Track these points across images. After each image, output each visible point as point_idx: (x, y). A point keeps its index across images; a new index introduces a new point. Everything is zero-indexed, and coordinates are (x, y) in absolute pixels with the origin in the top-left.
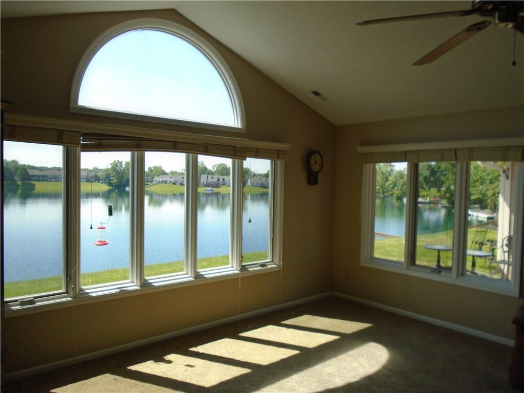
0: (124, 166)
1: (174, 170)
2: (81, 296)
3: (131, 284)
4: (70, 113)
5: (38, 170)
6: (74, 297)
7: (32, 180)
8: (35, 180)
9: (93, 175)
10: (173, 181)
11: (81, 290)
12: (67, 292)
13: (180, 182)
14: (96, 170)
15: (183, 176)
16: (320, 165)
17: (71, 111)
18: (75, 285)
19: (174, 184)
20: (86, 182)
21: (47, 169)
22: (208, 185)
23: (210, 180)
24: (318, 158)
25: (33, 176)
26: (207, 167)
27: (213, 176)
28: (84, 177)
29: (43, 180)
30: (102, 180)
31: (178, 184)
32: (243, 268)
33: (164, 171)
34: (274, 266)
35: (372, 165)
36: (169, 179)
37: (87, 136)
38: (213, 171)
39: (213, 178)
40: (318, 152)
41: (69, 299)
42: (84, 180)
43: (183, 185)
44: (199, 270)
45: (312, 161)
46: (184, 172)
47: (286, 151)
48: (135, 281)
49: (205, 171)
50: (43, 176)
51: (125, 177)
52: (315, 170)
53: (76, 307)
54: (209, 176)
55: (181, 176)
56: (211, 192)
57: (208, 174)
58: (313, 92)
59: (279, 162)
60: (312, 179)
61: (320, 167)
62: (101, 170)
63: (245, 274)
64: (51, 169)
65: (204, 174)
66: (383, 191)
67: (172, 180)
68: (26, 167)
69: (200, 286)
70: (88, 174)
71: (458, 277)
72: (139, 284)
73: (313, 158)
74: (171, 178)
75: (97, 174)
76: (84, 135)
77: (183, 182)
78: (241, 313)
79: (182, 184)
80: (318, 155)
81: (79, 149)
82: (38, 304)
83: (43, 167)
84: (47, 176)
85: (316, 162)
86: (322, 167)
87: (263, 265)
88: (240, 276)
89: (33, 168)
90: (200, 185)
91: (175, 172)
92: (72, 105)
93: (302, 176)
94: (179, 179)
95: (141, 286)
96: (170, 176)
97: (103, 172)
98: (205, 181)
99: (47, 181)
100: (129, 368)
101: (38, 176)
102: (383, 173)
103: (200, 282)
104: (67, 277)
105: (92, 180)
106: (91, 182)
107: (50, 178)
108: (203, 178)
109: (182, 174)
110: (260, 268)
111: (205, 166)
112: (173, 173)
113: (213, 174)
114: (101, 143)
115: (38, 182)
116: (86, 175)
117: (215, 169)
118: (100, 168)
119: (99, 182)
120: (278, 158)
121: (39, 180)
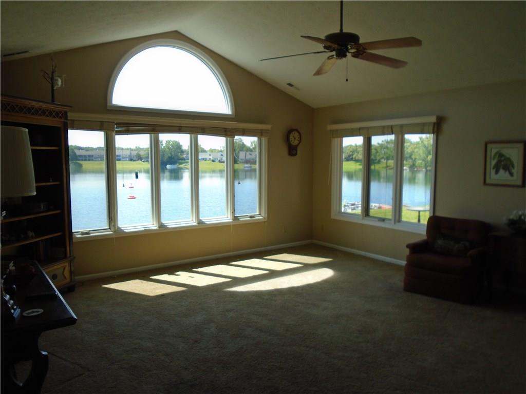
0: (164, 145)
1: (212, 148)
2: (119, 231)
3: (152, 225)
4: (108, 110)
5: (84, 151)
6: (115, 232)
7: (79, 160)
8: (82, 160)
9: (135, 154)
10: (212, 159)
11: (119, 228)
12: (110, 229)
13: (218, 159)
14: (138, 149)
15: (222, 153)
16: (298, 140)
17: (108, 108)
18: (115, 223)
19: (213, 161)
20: (129, 161)
21: (92, 149)
22: (247, 162)
23: (249, 157)
24: (297, 135)
25: (80, 156)
26: (245, 143)
27: (251, 153)
28: (127, 156)
29: (89, 160)
30: (144, 158)
31: (217, 161)
32: (235, 218)
33: (203, 149)
34: (261, 217)
35: (339, 139)
36: (208, 157)
37: (119, 125)
38: (251, 148)
39: (251, 155)
40: (297, 130)
41: (111, 233)
42: (127, 159)
43: (224, 162)
44: (201, 219)
45: (291, 137)
46: (223, 150)
47: (269, 130)
48: (155, 224)
49: (243, 148)
50: (89, 156)
51: (166, 154)
52: (294, 144)
53: (116, 238)
54: (248, 153)
55: (220, 153)
56: (249, 168)
57: (247, 151)
58: (288, 84)
59: (263, 139)
60: (292, 151)
61: (298, 142)
62: (143, 149)
63: (237, 223)
64: (96, 149)
65: (242, 151)
66: (426, 164)
67: (211, 157)
68: (73, 148)
69: (202, 229)
70: (130, 153)
71: (395, 223)
72: (157, 226)
73: (291, 135)
74: (210, 155)
75: (140, 153)
76: (117, 124)
77: (221, 159)
78: (233, 251)
79: (221, 162)
80: (296, 132)
81: (114, 133)
82: (92, 235)
83: (89, 148)
84: (92, 156)
85: (295, 138)
86: (300, 142)
87: (251, 217)
88: (232, 224)
89: (80, 148)
90: (238, 162)
91: (215, 150)
92: (108, 104)
93: (285, 150)
94: (218, 156)
95: (159, 227)
96: (209, 153)
97: (145, 151)
98: (244, 158)
99: (93, 160)
100: (151, 277)
101: (85, 156)
102: (425, 146)
103: (201, 227)
104: (109, 219)
105: (134, 159)
106: (134, 161)
107: (96, 158)
108: (242, 155)
109: (221, 151)
110: (249, 219)
111: (243, 143)
112: (212, 151)
113: (251, 150)
114: (129, 129)
115: (85, 162)
116: (129, 154)
117: (254, 146)
118: (141, 147)
119: (141, 160)
120: (262, 135)
121: (85, 160)
